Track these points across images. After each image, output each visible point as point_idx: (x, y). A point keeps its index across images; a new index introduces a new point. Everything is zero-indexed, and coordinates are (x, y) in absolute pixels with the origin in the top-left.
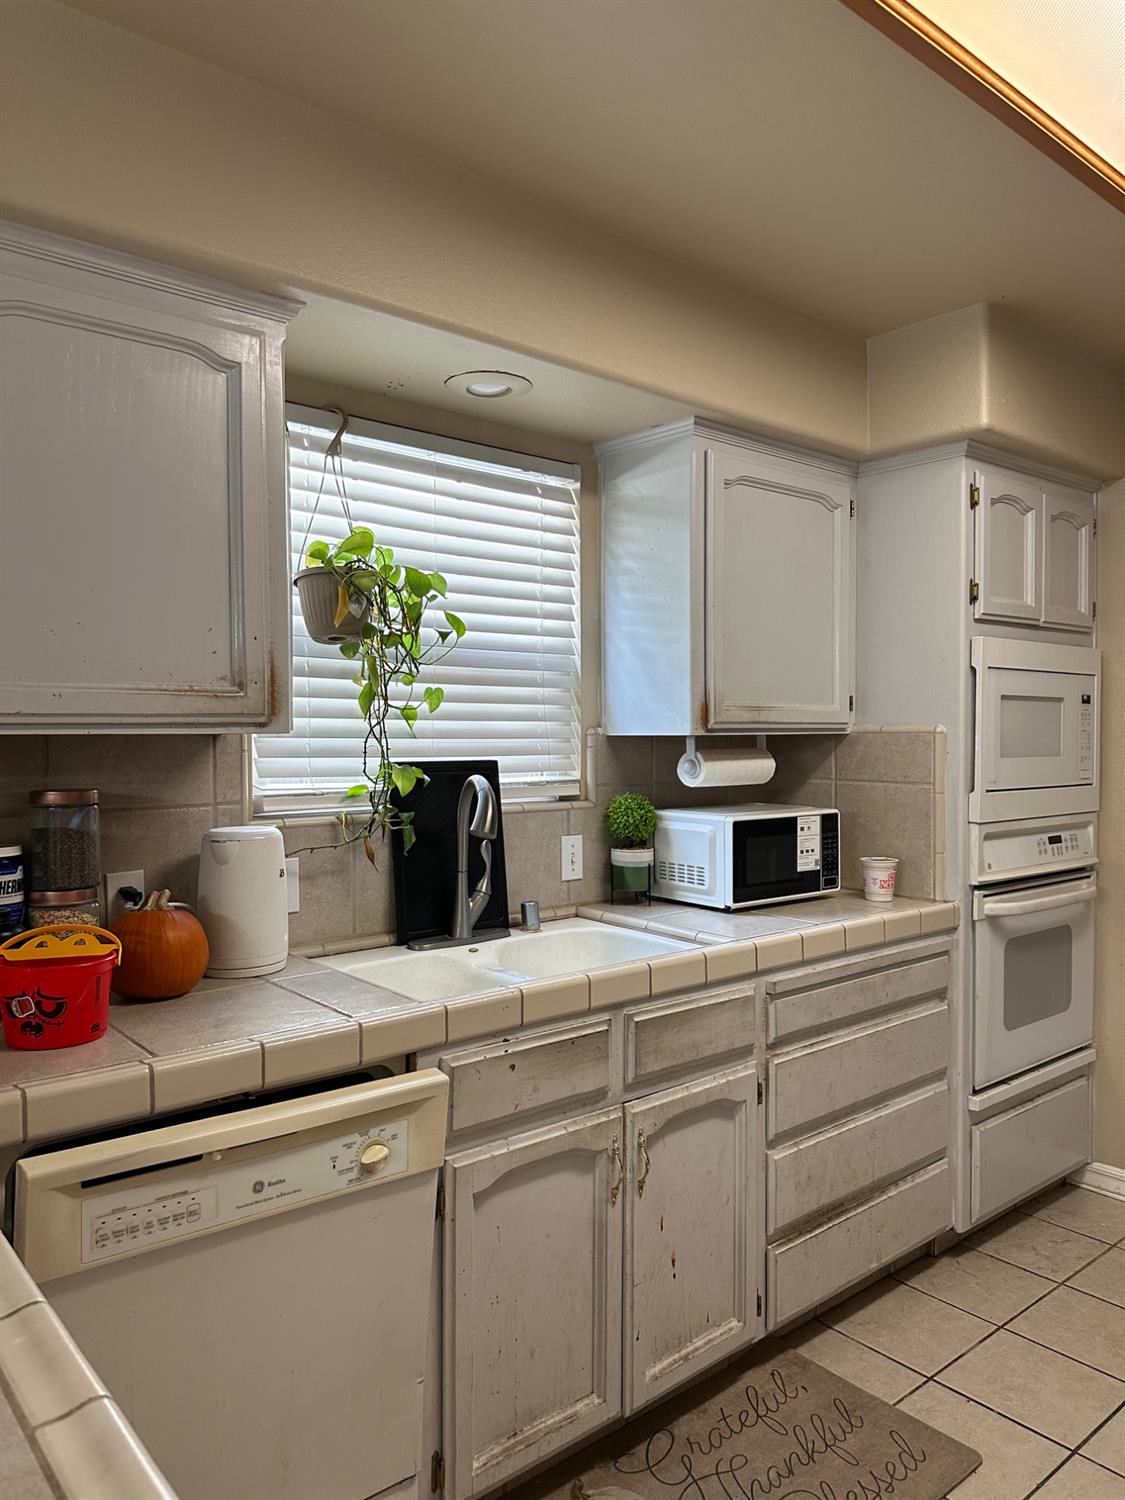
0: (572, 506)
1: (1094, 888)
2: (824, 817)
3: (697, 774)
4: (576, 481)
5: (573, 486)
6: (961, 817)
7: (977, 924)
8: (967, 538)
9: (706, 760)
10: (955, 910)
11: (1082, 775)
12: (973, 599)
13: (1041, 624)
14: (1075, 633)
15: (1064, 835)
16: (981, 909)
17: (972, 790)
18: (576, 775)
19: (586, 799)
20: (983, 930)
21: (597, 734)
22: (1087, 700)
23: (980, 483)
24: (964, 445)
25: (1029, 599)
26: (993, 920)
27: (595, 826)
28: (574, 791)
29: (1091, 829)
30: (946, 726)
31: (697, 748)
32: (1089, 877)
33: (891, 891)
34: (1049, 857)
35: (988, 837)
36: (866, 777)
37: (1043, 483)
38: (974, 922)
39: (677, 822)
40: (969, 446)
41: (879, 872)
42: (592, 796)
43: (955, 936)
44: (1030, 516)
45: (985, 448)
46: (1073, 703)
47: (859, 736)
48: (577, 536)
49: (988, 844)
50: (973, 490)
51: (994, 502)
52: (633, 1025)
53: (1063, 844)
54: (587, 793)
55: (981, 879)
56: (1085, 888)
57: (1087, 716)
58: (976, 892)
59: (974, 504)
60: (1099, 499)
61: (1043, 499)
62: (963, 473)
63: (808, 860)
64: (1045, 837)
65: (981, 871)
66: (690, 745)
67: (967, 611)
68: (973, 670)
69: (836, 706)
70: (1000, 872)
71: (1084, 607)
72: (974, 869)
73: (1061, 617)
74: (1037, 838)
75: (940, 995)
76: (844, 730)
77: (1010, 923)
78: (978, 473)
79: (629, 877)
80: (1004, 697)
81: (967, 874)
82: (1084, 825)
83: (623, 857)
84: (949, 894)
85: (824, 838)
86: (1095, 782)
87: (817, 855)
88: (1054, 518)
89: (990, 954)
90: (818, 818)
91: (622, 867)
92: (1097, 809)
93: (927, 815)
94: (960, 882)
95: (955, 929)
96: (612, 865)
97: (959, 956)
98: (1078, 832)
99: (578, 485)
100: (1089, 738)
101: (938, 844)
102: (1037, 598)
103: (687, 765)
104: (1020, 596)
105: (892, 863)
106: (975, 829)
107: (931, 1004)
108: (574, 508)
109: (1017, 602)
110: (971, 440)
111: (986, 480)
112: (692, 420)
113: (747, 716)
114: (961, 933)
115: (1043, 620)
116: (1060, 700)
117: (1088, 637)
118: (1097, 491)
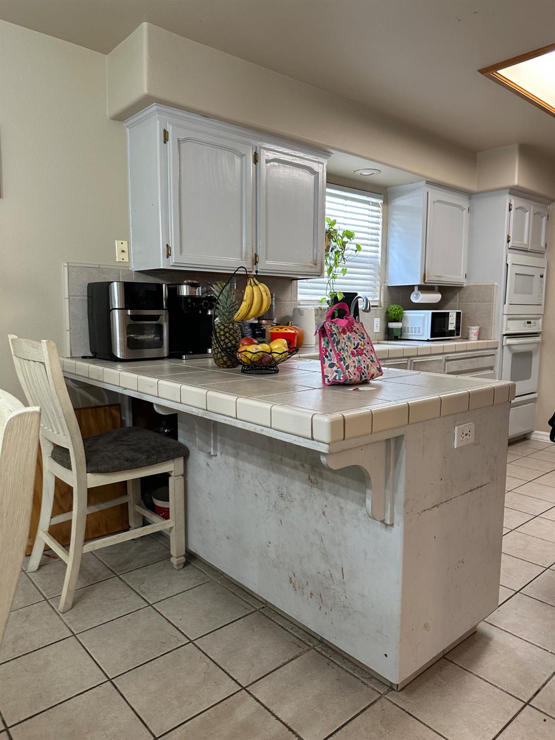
0: (379, 208)
1: (540, 339)
2: (457, 313)
3: (417, 298)
4: (382, 200)
5: (380, 202)
6: (501, 312)
7: (504, 347)
8: (508, 220)
9: (422, 293)
10: (498, 342)
11: (539, 301)
12: (508, 241)
13: (529, 250)
14: (539, 253)
15: (532, 321)
16: (505, 342)
17: (505, 303)
18: (378, 299)
19: (381, 307)
20: (505, 348)
21: (384, 285)
22: (542, 276)
23: (512, 203)
24: (508, 191)
25: (525, 242)
26: (509, 346)
27: (383, 315)
28: (377, 304)
29: (541, 320)
30: (498, 283)
31: (419, 290)
32: (539, 336)
33: (477, 336)
34: (527, 328)
35: (509, 319)
36: (469, 301)
37: (532, 202)
38: (503, 346)
39: (410, 314)
40: (510, 191)
41: (474, 330)
42: (382, 305)
43: (497, 351)
44: (527, 214)
45: (515, 191)
46: (538, 276)
47: (468, 287)
48: (381, 219)
49: (510, 321)
50: (510, 205)
51: (516, 209)
52: (413, 363)
53: (531, 324)
54: (381, 305)
55: (506, 332)
56: (538, 339)
57: (542, 282)
58: (504, 337)
59: (510, 210)
60: (550, 207)
61: (532, 207)
62: (507, 199)
63: (452, 327)
64: (526, 321)
65: (506, 330)
66: (416, 288)
67: (506, 246)
68: (507, 265)
69: (461, 277)
70: (512, 331)
71: (543, 245)
72: (504, 329)
73: (536, 248)
74: (523, 321)
75: (491, 368)
76: (463, 285)
77: (514, 347)
78: (512, 199)
79: (395, 331)
80: (516, 274)
81: (502, 331)
82: (538, 319)
83: (392, 325)
84: (496, 337)
85: (457, 320)
86: (543, 304)
87: (454, 325)
88: (535, 214)
89: (508, 357)
90: (455, 313)
91: (392, 329)
92: (543, 313)
93: (490, 312)
94: (499, 333)
95: (497, 348)
96: (389, 328)
97: (498, 357)
98: (536, 321)
99: (382, 202)
100: (542, 289)
101: (493, 322)
102: (528, 241)
103: (415, 295)
104: (522, 240)
105: (478, 327)
106: (505, 316)
107: (489, 371)
108: (380, 209)
109: (522, 243)
110: (511, 189)
111: (515, 202)
112: (425, 182)
113: (437, 279)
114: (499, 350)
115: (529, 248)
116: (533, 276)
117: (543, 255)
118: (549, 204)
